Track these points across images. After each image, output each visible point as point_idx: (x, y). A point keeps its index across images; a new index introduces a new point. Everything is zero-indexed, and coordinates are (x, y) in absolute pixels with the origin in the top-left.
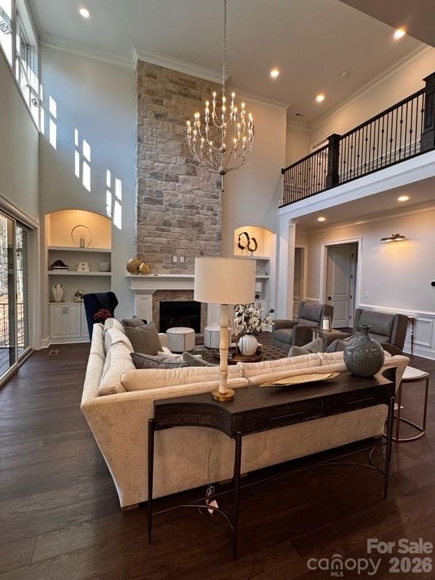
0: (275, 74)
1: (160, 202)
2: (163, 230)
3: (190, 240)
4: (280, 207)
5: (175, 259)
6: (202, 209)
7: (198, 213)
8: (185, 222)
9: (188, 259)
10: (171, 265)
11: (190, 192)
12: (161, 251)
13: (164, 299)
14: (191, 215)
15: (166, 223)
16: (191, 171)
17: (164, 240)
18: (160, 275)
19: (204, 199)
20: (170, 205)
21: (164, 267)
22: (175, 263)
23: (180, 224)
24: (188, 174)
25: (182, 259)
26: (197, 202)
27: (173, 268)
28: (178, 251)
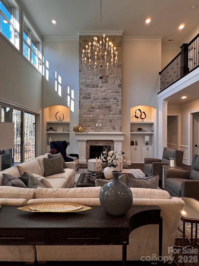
0: (148, 21)
1: (90, 98)
2: (91, 111)
3: (105, 115)
4: (158, 94)
5: (97, 125)
6: (111, 99)
7: (108, 101)
8: (102, 106)
9: (103, 125)
10: (95, 128)
11: (104, 91)
12: (90, 121)
13: (91, 144)
14: (105, 103)
15: (92, 108)
16: (105, 81)
17: (91, 116)
18: (89, 133)
19: (112, 94)
20: (94, 99)
21: (92, 129)
22: (97, 127)
23: (99, 108)
24: (103, 83)
25: (100, 125)
26: (108, 96)
27: (96, 129)
28: (98, 121)
